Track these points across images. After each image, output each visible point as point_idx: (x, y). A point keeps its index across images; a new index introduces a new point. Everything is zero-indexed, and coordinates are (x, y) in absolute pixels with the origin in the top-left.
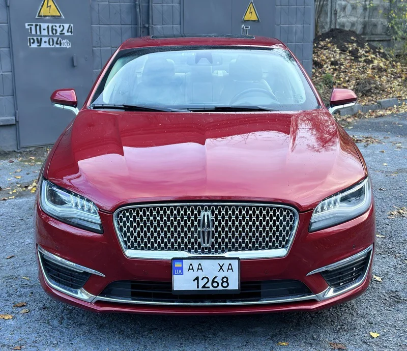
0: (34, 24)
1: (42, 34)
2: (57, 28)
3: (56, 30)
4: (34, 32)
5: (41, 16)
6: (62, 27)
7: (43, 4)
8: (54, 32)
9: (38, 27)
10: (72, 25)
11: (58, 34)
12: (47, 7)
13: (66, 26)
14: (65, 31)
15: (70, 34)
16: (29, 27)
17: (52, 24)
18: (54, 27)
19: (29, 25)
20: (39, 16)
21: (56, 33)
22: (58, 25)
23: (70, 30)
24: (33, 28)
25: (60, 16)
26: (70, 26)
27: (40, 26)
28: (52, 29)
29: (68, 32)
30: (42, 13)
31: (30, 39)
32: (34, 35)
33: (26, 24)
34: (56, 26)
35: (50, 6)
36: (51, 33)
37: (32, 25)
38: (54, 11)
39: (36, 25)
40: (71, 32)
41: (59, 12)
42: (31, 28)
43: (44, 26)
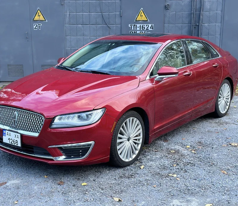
0: (133, 25)
1: (137, 29)
2: (145, 27)
3: (144, 27)
4: (133, 29)
5: (137, 21)
6: (147, 26)
7: (139, 15)
8: (143, 28)
9: (135, 26)
10: (153, 25)
11: (145, 29)
12: (141, 16)
13: (150, 25)
14: (149, 28)
15: (152, 29)
16: (130, 26)
17: (142, 25)
18: (143, 26)
19: (130, 25)
20: (136, 21)
21: (144, 29)
22: (145, 25)
23: (152, 27)
24: (133, 27)
25: (147, 21)
26: (152, 25)
27: (136, 25)
28: (142, 27)
29: (150, 28)
30: (138, 19)
31: (130, 32)
32: (133, 30)
33: (129, 25)
34: (144, 26)
35: (142, 16)
36: (141, 29)
37: (132, 25)
38: (144, 18)
39: (134, 25)
40: (152, 28)
41: (147, 18)
42: (131, 26)
43: (138, 25)
